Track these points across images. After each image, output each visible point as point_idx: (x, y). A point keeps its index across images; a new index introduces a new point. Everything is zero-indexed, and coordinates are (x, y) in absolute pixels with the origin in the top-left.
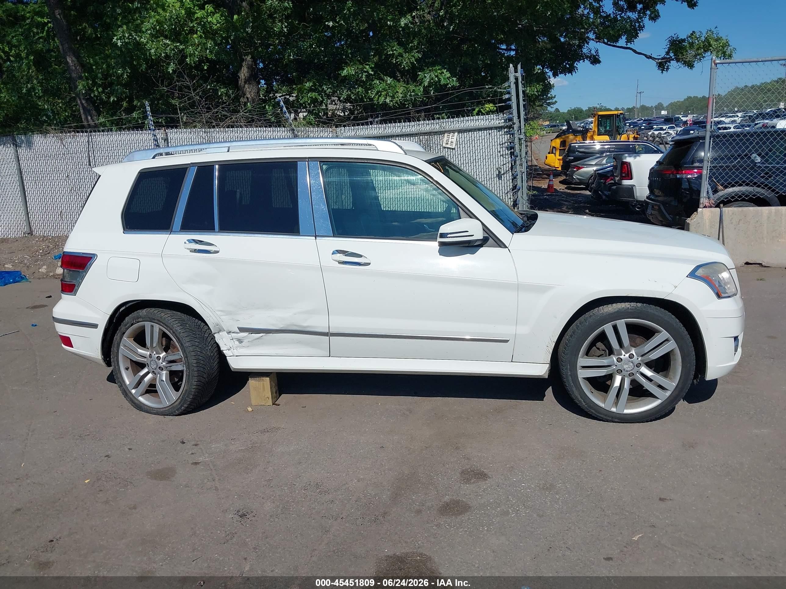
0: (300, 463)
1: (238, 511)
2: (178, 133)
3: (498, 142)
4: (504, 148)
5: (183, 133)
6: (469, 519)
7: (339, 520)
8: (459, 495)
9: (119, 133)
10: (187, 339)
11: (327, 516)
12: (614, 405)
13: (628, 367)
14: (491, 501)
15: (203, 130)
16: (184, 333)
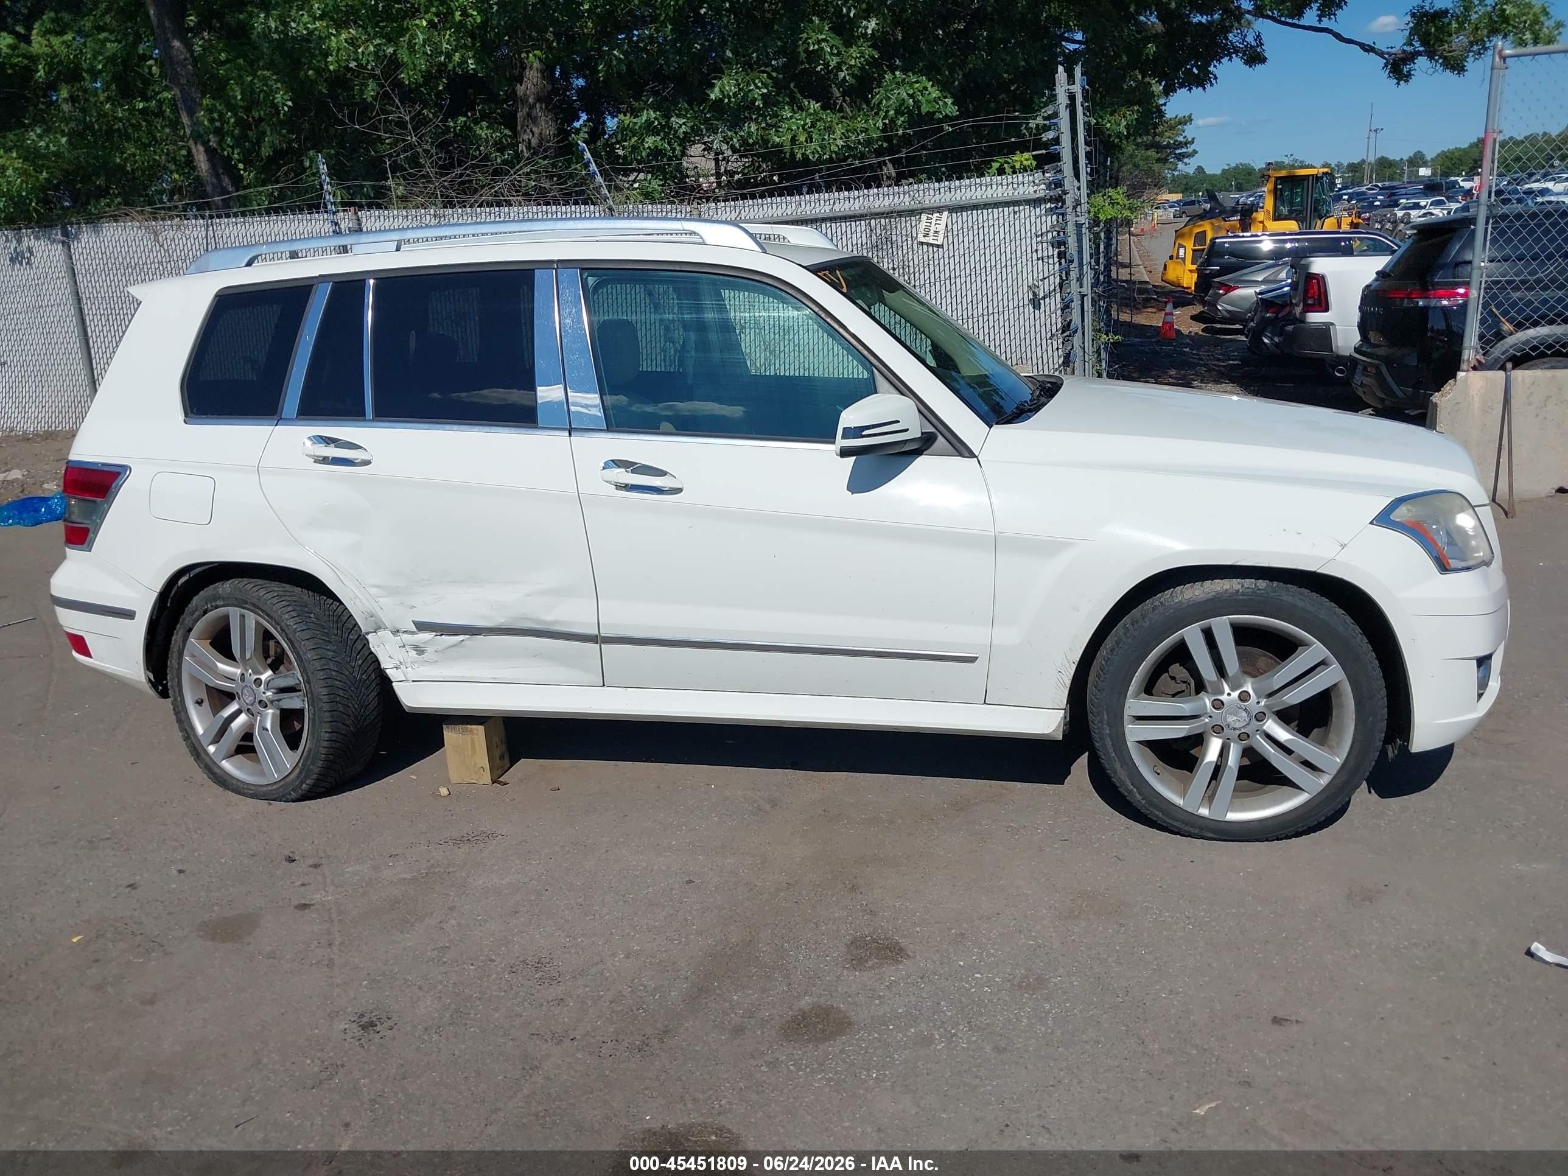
0: (517, 912)
1: (362, 1016)
2: (382, 218)
3: (1033, 231)
4: (1045, 245)
5: (391, 219)
6: (842, 1051)
7: (567, 1042)
8: (834, 994)
9: (267, 218)
10: (310, 645)
11: (541, 1033)
12: (1206, 801)
13: (1236, 720)
14: (900, 1011)
15: (432, 211)
16: (303, 633)
